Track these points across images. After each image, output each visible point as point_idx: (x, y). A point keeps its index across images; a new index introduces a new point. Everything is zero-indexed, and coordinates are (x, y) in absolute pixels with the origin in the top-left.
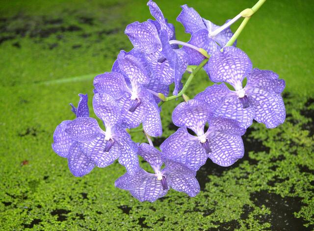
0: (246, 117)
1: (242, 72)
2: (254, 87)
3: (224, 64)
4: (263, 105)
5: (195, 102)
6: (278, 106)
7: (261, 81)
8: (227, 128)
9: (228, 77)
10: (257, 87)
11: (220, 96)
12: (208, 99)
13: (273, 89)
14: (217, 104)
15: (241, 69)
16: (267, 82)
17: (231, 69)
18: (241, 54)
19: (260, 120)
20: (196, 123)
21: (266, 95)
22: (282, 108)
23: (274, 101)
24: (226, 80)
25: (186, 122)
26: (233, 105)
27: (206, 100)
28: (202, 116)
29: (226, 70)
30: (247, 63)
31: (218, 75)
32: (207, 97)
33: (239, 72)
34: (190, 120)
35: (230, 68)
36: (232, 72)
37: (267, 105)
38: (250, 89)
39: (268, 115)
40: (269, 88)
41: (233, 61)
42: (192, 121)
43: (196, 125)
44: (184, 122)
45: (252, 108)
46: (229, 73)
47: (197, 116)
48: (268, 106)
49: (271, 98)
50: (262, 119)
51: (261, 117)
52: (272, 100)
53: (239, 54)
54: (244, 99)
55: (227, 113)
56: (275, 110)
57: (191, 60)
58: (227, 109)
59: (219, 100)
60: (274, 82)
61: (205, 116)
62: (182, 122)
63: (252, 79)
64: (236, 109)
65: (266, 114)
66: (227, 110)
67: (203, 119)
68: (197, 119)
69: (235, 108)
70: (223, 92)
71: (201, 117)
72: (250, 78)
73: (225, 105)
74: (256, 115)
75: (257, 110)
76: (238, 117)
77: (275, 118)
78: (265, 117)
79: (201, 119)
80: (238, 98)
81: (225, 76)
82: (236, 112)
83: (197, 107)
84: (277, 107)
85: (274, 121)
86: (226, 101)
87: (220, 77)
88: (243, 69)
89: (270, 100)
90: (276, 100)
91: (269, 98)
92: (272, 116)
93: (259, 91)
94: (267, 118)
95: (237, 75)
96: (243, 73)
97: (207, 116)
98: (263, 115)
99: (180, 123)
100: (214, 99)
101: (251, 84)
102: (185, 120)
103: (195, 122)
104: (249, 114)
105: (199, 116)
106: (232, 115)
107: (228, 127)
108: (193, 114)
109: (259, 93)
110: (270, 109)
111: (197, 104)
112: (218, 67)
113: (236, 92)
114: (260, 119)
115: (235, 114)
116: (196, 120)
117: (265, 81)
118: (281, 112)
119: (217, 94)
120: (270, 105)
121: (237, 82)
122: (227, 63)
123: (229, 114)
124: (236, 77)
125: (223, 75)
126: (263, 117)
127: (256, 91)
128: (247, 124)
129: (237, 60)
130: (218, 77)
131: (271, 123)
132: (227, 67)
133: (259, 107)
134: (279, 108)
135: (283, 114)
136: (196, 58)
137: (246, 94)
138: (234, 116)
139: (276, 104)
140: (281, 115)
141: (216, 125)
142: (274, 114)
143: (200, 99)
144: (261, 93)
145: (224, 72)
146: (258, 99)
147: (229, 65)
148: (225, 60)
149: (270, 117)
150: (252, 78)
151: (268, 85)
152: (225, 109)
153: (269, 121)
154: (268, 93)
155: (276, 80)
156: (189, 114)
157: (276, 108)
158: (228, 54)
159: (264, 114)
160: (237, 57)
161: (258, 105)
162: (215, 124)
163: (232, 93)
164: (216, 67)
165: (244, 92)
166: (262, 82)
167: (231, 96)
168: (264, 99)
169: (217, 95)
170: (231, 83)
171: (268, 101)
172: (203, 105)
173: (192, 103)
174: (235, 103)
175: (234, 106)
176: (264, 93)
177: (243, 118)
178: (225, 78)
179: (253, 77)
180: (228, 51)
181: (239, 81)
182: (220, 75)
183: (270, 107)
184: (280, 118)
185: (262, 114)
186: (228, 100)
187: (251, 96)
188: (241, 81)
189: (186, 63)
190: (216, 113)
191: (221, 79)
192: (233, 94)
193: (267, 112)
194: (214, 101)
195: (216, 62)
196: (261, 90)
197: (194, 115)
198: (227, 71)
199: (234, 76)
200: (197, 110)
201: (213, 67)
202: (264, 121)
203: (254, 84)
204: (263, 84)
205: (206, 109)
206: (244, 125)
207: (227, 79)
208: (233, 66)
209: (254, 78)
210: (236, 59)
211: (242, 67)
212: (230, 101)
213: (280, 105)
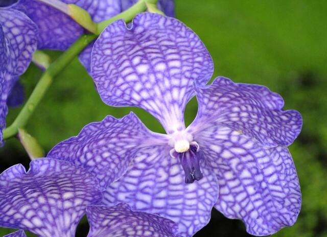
0: (194, 202)
1: (184, 82)
2: (215, 124)
3: (136, 61)
4: (241, 171)
5: (52, 164)
6: (282, 177)
7: (236, 109)
8: (140, 233)
9: (145, 95)
10: (223, 124)
11: (122, 147)
12: (89, 155)
13: (268, 132)
14: (113, 166)
15: (182, 74)
16: (253, 113)
17: (155, 73)
18: (183, 34)
19: (230, 211)
20: (54, 218)
21: (249, 145)
22: (291, 185)
23: (270, 164)
24: (140, 103)
25: (24, 217)
26: (157, 169)
27: (83, 159)
28: (71, 200)
29: (140, 76)
30: (200, 59)
31: (118, 87)
32: (86, 149)
33: (176, 82)
34: (34, 210)
35: (152, 70)
36: (157, 81)
37: (249, 170)
38: (205, 130)
39: (253, 198)
40: (257, 129)
41: (161, 52)
42: (41, 214)
43: (54, 225)
44: (18, 216)
45: (210, 178)
46: (148, 86)
47: (56, 200)
48: (253, 176)
49: (261, 153)
50: (237, 208)
51: (235, 203)
52: (266, 160)
53: (178, 35)
54: (188, 155)
55: (142, 191)
56: (272, 187)
57: (44, 36)
58: (141, 179)
59: (119, 157)
60: (272, 117)
61: (78, 202)
62: (12, 217)
63: (211, 105)
64: (167, 181)
65: (248, 196)
66: (140, 182)
67: (73, 208)
68: (58, 209)
69: (164, 176)
70: (130, 135)
71: (67, 204)
72: (206, 101)
73: (135, 168)
74: (220, 195)
75: (222, 182)
76: (171, 202)
77: (273, 209)
78: (244, 204)
79: (67, 209)
80: (171, 152)
81: (139, 93)
82: (165, 187)
83: (57, 177)
84: (279, 180)
85: (269, 217)
86: (140, 158)
87: (123, 94)
88: (188, 74)
89: (260, 161)
90: (277, 160)
91: (257, 155)
92: (264, 204)
93: (229, 135)
94: (250, 207)
95: (170, 90)
96: (187, 86)
97: (84, 200)
98: (239, 198)
99: (6, 219)
100: (106, 155)
101: (209, 116)
102: (23, 210)
103: (50, 217)
104: (201, 192)
105: (63, 200)
106: (155, 197)
107: (143, 231)
108: (44, 195)
109: (229, 141)
110: (260, 183)
111: (58, 169)
112: (117, 67)
113: (168, 136)
114: (231, 208)
115: (163, 194)
116: (54, 211)
117: (247, 111)
118: (288, 196)
119: (114, 140)
120: (258, 173)
121: (169, 110)
122: (144, 57)
123: (147, 193)
124: (168, 97)
125: (132, 89)
126: (240, 204)
127: (223, 133)
128: (196, 222)
129: (170, 51)
130: (119, 93)
131: (260, 221)
132: (143, 69)
133: (229, 175)
134: (283, 183)
135: (294, 200)
136: (59, 31)
137: (195, 143)
138: (160, 198)
139: (276, 172)
140: (287, 203)
141: (108, 226)
142: (269, 198)
143: (66, 155)
144: (234, 139)
145: (135, 82)
146: (226, 154)
147: (149, 63)
148: (137, 48)
149: (258, 204)
150: (210, 100)
151: (254, 121)
152: (135, 181)
153: (254, 214)
154: (254, 140)
155: (276, 110)
156: (35, 194)
157: (274, 184)
158: (147, 34)
159: (243, 195)
160: (172, 44)
161: (226, 171)
162: (106, 222)
163: (156, 139)
164: (112, 67)
165: (190, 137)
166: (239, 113)
167: (154, 147)
168: (244, 155)
169: (115, 144)
170: (155, 112)
171: (255, 160)
172: (74, 173)
173: (43, 168)
174: (165, 163)
175: (161, 172)
176: (242, 141)
177: (184, 204)
178: (136, 97)
179: (215, 98)
180: (147, 24)
181: (176, 106)
182: (123, 87)
183: (259, 178)
184: (285, 210)
185: (237, 194)
186: (143, 157)
187: (208, 147)
188: (180, 106)
189: (31, 44)
190: (111, 191)
191: (127, 98)
192: (159, 141)
193: (251, 190)
194: (105, 160)
195: (112, 54)
196: (236, 133)
197: (46, 198)
198: (144, 78)
199: (163, 93)
200: (55, 184)
201: (106, 66)
202: (243, 213)
203: (217, 116)
204: (241, 118)
205: (83, 183)
206: (188, 224)
207: (143, 100)
208: (161, 67)
209: (216, 102)
210: (168, 47)
211: (185, 69)
212: (149, 159)
213: (287, 175)
